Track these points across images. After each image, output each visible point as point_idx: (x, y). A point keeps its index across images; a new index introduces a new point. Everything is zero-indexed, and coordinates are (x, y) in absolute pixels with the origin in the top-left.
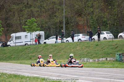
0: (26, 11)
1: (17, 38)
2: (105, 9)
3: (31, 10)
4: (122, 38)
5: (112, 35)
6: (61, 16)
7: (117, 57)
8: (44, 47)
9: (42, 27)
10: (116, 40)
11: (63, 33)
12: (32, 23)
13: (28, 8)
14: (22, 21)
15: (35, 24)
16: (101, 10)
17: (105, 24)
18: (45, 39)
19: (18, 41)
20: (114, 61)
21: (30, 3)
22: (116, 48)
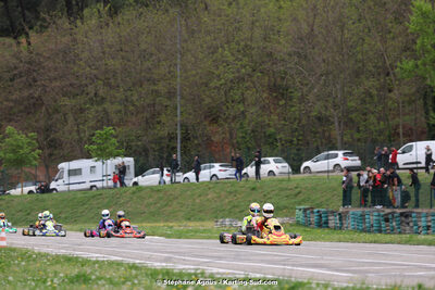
0: (93, 112)
1: (73, 173)
2: (272, 106)
3: (104, 110)
4: (311, 172)
5: (286, 164)
6: (172, 123)
7: (299, 214)
8: (134, 193)
9: (128, 147)
10: (296, 176)
11: (176, 160)
12: (106, 139)
13: (98, 105)
14: (82, 135)
15: (114, 140)
16: (263, 108)
17: (270, 140)
18: (136, 175)
19: (74, 179)
20: (291, 225)
21: (101, 93)
22: (296, 195)
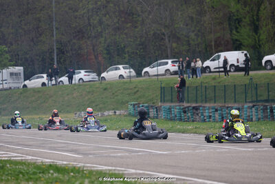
4: (149, 76)
15: (7, 56)
22: (135, 93)
